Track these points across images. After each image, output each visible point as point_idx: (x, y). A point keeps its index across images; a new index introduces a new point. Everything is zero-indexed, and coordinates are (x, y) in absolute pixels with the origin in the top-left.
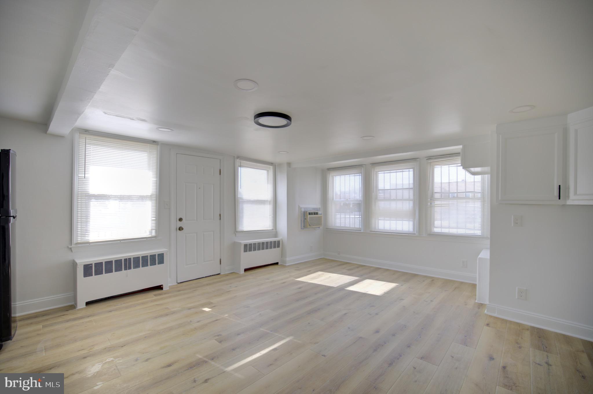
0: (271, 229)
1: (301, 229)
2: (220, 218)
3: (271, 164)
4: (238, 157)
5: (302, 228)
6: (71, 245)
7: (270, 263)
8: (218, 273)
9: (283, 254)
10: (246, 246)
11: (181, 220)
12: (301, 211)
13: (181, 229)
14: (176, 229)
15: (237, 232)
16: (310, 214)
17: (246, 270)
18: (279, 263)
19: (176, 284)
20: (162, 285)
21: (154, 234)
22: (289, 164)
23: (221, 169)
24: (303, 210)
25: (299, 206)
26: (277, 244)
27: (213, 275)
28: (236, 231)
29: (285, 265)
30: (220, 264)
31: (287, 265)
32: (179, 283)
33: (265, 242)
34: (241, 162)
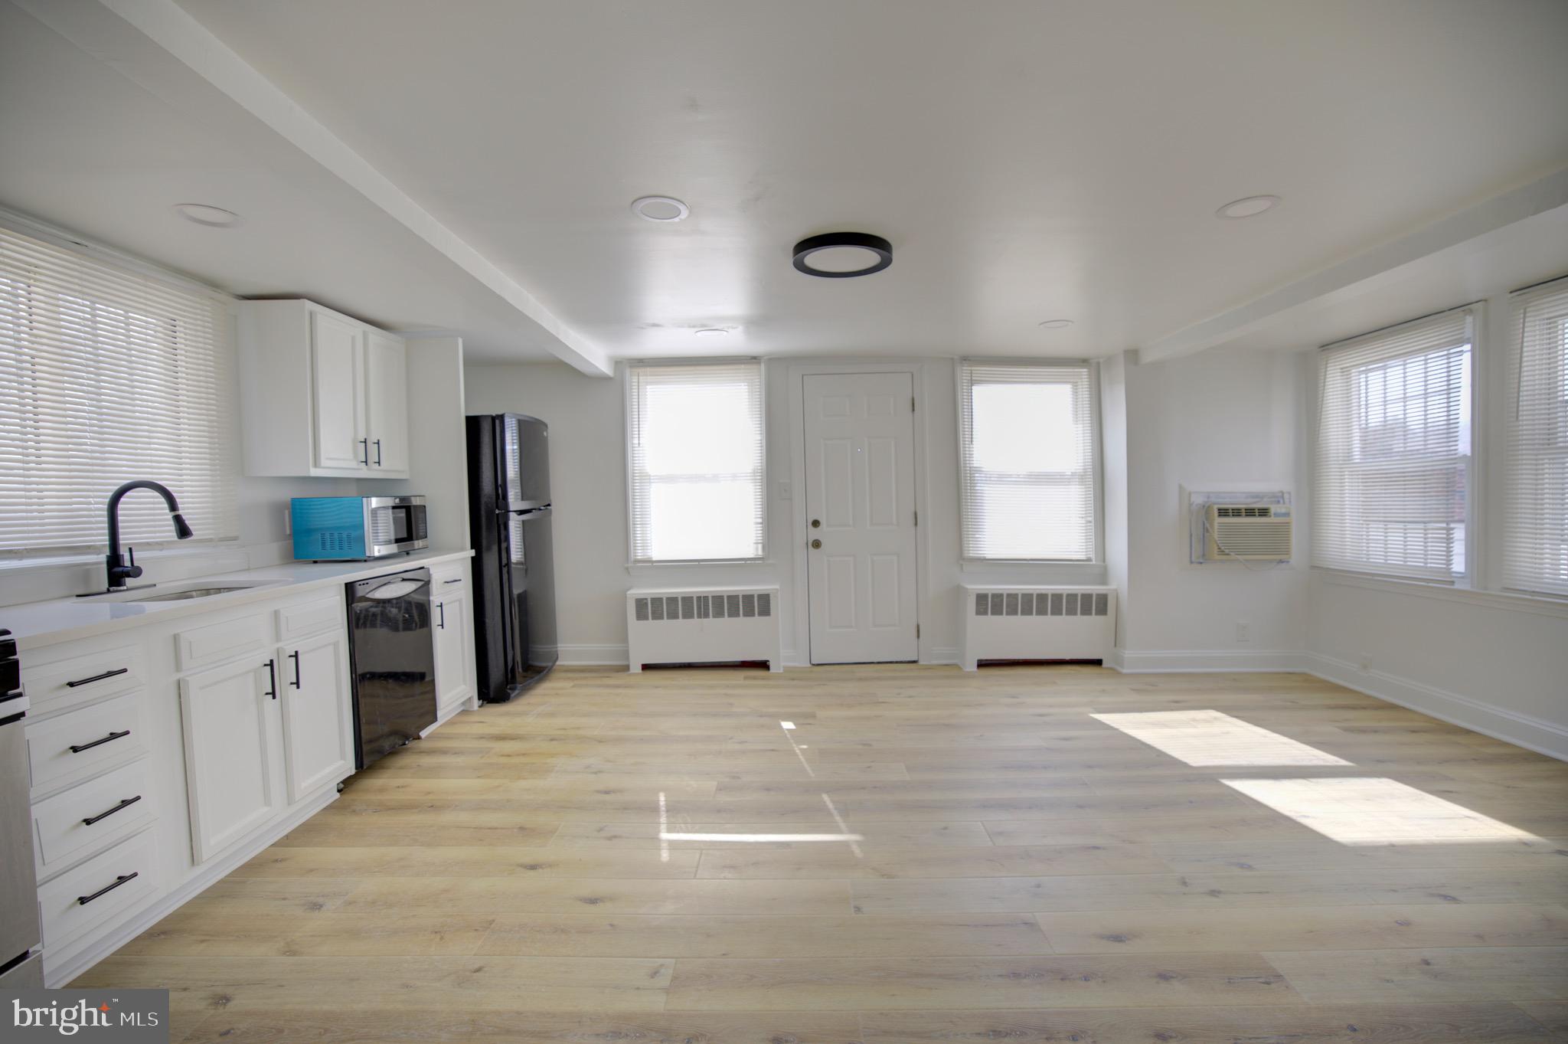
0: (1083, 557)
1: (1192, 562)
2: (914, 522)
3: (1084, 362)
4: (966, 359)
5: (1193, 559)
6: (628, 563)
7: (1068, 657)
8: (913, 659)
9: (1117, 638)
10: (981, 598)
11: (816, 523)
12: (1191, 505)
13: (817, 544)
14: (807, 544)
15: (964, 559)
16: (1223, 512)
17: (983, 664)
18: (1104, 662)
19: (809, 665)
20: (768, 661)
21: (760, 553)
22: (1132, 355)
23: (915, 396)
24: (1198, 500)
25: (1180, 487)
26: (1098, 605)
27: (897, 662)
28: (961, 558)
29: (1119, 669)
30: (918, 637)
31: (1125, 671)
32: (814, 665)
33: (1050, 593)
34: (971, 370)
